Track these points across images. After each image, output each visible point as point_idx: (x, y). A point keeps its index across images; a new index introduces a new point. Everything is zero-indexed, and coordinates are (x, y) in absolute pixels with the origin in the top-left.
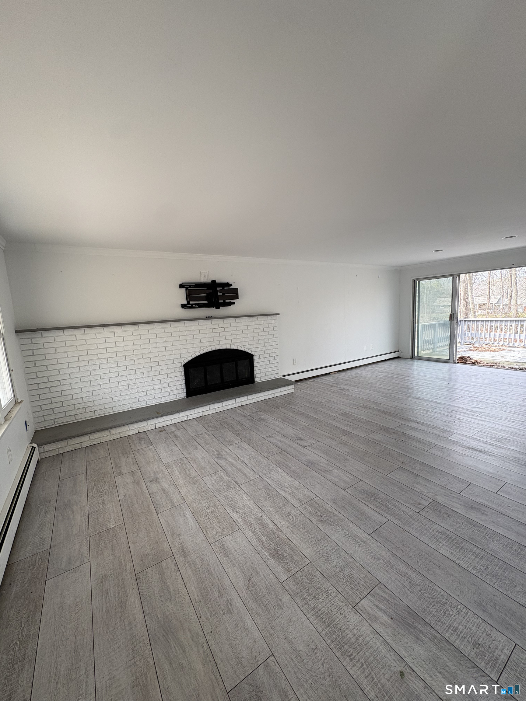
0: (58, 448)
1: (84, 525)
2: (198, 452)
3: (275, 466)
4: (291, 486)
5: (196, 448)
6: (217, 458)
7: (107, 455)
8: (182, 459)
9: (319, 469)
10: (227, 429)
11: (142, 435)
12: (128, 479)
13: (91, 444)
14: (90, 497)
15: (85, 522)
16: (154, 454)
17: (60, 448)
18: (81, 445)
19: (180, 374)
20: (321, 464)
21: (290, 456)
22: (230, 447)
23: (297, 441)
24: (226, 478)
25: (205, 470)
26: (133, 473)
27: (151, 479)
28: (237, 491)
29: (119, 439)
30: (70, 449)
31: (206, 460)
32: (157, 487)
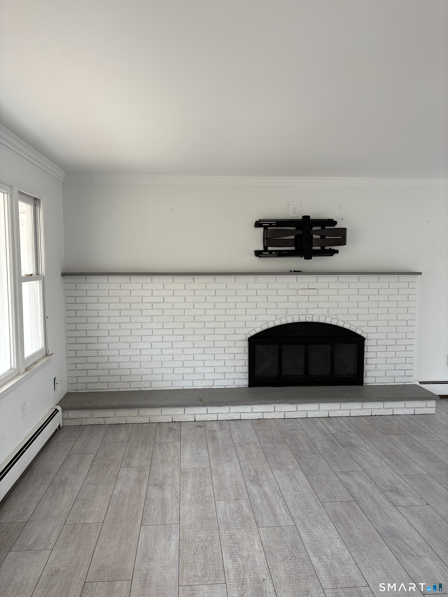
0: (82, 418)
1: (66, 510)
2: (230, 466)
3: (327, 518)
4: (335, 556)
5: (230, 461)
6: (251, 481)
7: (125, 440)
8: (204, 470)
9: (399, 548)
10: (286, 446)
11: (175, 426)
12: (133, 474)
13: (115, 423)
14: (86, 481)
15: (69, 507)
16: (176, 453)
17: (84, 418)
18: (105, 421)
19: (242, 350)
20: (408, 542)
21: (360, 512)
22: (276, 472)
23: (388, 493)
24: (246, 510)
25: (226, 492)
26: (141, 469)
27: (157, 482)
28: (251, 533)
29: (147, 424)
30: (93, 423)
31: (234, 479)
32: (158, 494)
